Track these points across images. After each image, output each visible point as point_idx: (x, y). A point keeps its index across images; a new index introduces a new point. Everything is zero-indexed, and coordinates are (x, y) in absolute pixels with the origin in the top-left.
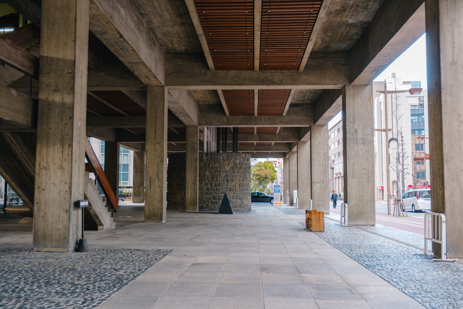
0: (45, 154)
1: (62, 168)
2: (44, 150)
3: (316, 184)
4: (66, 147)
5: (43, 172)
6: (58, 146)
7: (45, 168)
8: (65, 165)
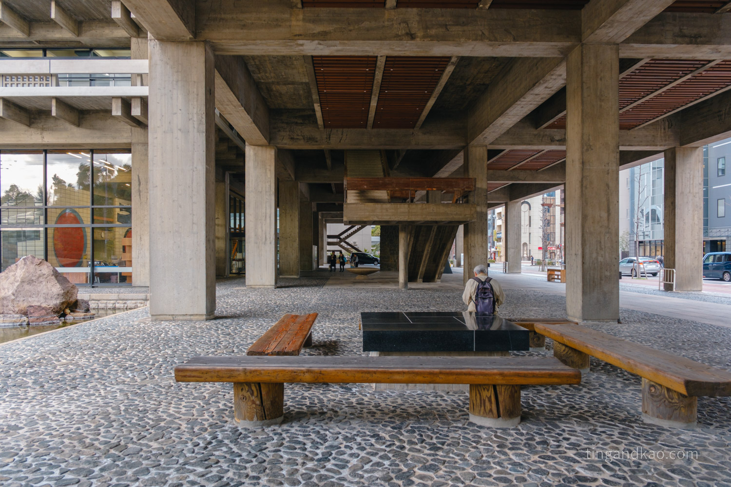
0: (473, 239)
1: (482, 247)
2: (473, 237)
3: (511, 250)
4: (484, 235)
5: (473, 248)
6: (480, 235)
7: (474, 247)
8: (484, 244)
